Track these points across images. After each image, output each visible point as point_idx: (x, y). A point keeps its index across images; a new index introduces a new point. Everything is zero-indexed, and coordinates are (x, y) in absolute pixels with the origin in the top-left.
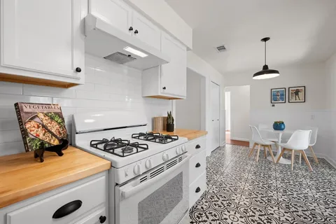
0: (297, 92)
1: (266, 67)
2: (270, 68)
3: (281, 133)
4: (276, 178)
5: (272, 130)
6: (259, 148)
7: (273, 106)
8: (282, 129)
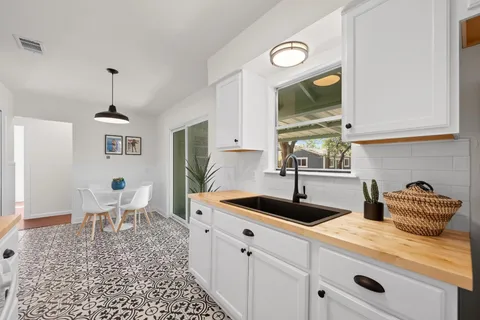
0: (133, 143)
1: (112, 108)
2: (118, 111)
3: (120, 193)
4: (124, 251)
5: (110, 190)
6: (95, 219)
7: (108, 157)
8: (122, 188)
